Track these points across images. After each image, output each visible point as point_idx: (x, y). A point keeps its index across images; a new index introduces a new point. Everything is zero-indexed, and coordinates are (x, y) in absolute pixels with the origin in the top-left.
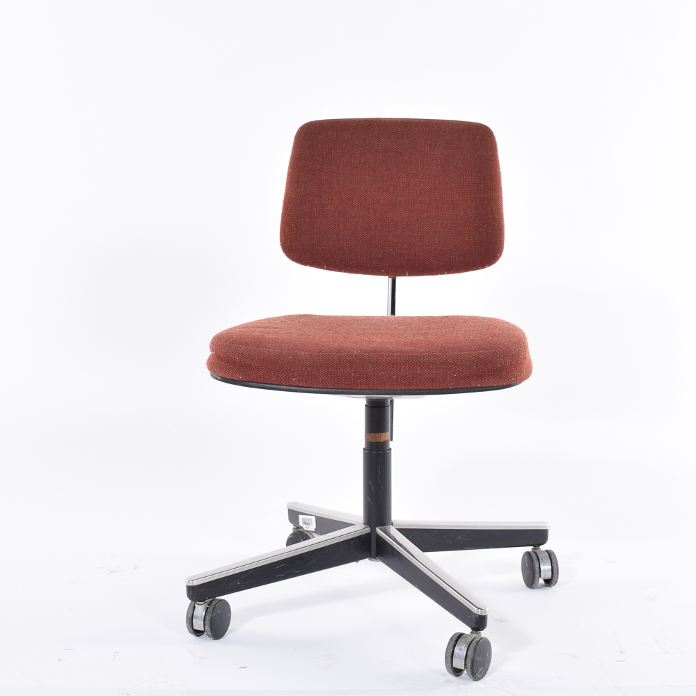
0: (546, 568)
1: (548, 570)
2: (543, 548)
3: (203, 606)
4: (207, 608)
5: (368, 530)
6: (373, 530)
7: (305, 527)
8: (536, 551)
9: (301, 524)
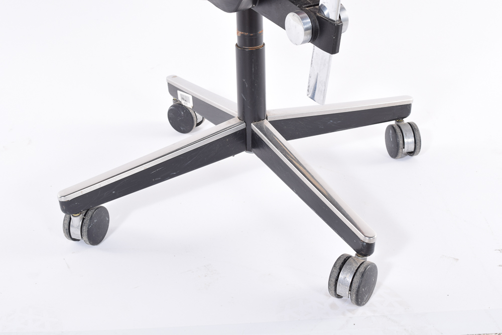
0: (409, 140)
1: (411, 143)
2: (406, 120)
3: (78, 218)
4: (84, 219)
5: (243, 126)
6: (248, 124)
7: (183, 103)
8: (399, 124)
9: (180, 99)
